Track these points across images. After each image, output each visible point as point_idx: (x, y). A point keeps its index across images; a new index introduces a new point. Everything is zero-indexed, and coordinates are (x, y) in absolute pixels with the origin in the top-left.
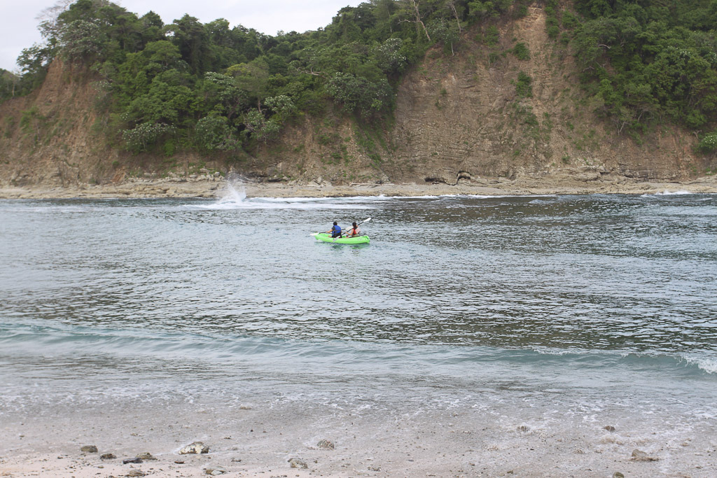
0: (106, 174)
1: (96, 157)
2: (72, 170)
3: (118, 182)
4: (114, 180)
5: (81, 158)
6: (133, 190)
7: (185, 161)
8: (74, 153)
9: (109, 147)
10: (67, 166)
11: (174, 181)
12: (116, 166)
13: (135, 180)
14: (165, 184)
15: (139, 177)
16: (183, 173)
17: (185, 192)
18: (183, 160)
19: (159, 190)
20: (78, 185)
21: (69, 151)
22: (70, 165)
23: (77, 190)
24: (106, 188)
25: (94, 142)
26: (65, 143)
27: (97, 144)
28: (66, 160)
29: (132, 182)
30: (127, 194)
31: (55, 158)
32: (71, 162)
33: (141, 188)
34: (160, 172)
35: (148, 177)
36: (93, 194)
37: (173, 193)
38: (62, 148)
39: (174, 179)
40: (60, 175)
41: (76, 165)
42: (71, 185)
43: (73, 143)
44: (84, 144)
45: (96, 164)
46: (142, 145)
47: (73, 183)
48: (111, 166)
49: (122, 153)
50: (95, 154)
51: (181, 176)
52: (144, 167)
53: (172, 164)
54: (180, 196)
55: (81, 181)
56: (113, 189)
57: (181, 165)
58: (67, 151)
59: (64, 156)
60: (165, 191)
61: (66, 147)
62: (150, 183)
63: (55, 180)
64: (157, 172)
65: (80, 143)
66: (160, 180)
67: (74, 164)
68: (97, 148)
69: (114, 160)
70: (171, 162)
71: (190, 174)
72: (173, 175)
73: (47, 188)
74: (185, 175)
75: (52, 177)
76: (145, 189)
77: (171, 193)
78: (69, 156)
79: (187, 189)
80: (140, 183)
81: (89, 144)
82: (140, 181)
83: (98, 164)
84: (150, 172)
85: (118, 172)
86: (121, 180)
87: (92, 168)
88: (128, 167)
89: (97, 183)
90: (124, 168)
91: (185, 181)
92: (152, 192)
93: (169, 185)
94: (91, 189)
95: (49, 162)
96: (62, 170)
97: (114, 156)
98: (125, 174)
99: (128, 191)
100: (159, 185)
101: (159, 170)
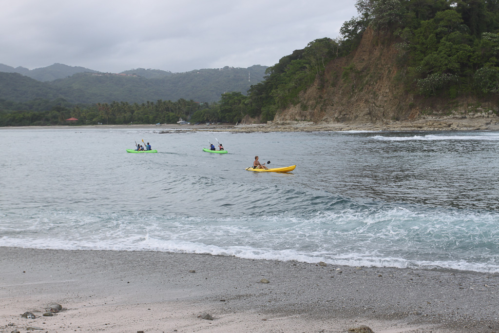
0: (404, 113)
1: (397, 100)
2: (379, 110)
3: (413, 119)
4: (410, 117)
5: (385, 101)
6: (424, 125)
7: (465, 102)
8: (380, 98)
9: (407, 92)
10: (375, 107)
11: (456, 118)
12: (412, 107)
13: (426, 117)
14: (449, 120)
15: (429, 115)
16: (463, 111)
17: (465, 126)
18: (463, 101)
19: (445, 125)
20: (383, 121)
21: (377, 96)
22: (377, 106)
23: (382, 125)
24: (404, 124)
25: (395, 89)
26: (374, 90)
27: (397, 91)
28: (374, 103)
29: (424, 118)
30: (421, 127)
31: (367, 101)
32: (378, 104)
33: (431, 123)
34: (446, 111)
35: (436, 115)
36: (394, 128)
37: (456, 127)
38: (371, 94)
39: (456, 116)
40: (370, 114)
41: (382, 106)
42: (378, 121)
43: (379, 90)
44: (387, 91)
45: (397, 105)
46: (432, 91)
47: (379, 119)
48: (408, 107)
49: (417, 97)
50: (395, 98)
51: (462, 114)
52: (433, 107)
53: (455, 105)
54: (462, 129)
55: (385, 118)
56: (410, 124)
57: (462, 105)
58: (375, 96)
59: (373, 100)
60: (449, 126)
61: (374, 93)
62: (438, 119)
63: (366, 117)
64: (443, 111)
65: (385, 90)
66: (445, 117)
67: (380, 106)
68: (398, 93)
69: (410, 102)
70: (454, 103)
71: (469, 112)
72: (456, 113)
73: (360, 124)
74: (465, 113)
75: (364, 115)
76: (434, 124)
77: (454, 126)
78: (377, 99)
79: (467, 124)
80: (430, 119)
81: (391, 91)
82: (430, 118)
83: (398, 105)
84: (438, 111)
85: (413, 111)
86: (415, 117)
87: (393, 108)
88: (421, 107)
89: (397, 119)
90: (417, 108)
91: (465, 118)
92: (440, 126)
93: (453, 121)
94: (393, 124)
95: (362, 104)
96: (371, 110)
97: (410, 99)
98: (418, 112)
99: (421, 125)
100: (444, 121)
101: (445, 109)
